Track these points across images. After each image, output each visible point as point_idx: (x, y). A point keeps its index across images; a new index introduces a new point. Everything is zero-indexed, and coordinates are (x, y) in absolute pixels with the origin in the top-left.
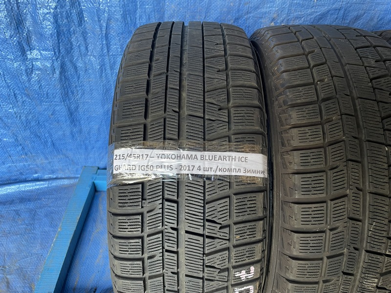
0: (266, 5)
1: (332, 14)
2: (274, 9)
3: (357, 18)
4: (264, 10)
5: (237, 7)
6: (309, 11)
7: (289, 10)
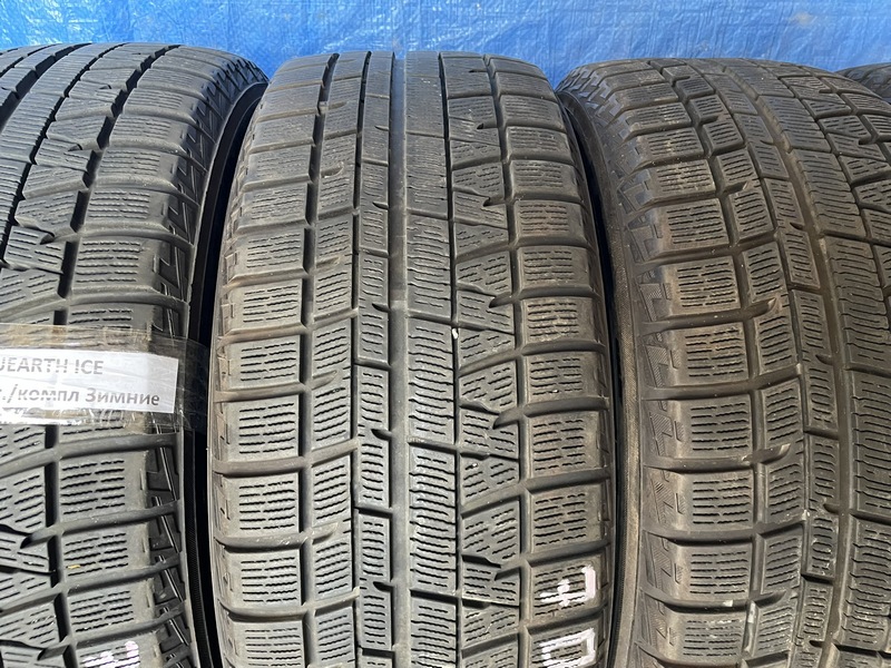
0: (368, 20)
1: (523, 38)
2: (388, 28)
3: (583, 46)
4: (366, 32)
5: (299, 23)
6: (470, 31)
7: (423, 29)
